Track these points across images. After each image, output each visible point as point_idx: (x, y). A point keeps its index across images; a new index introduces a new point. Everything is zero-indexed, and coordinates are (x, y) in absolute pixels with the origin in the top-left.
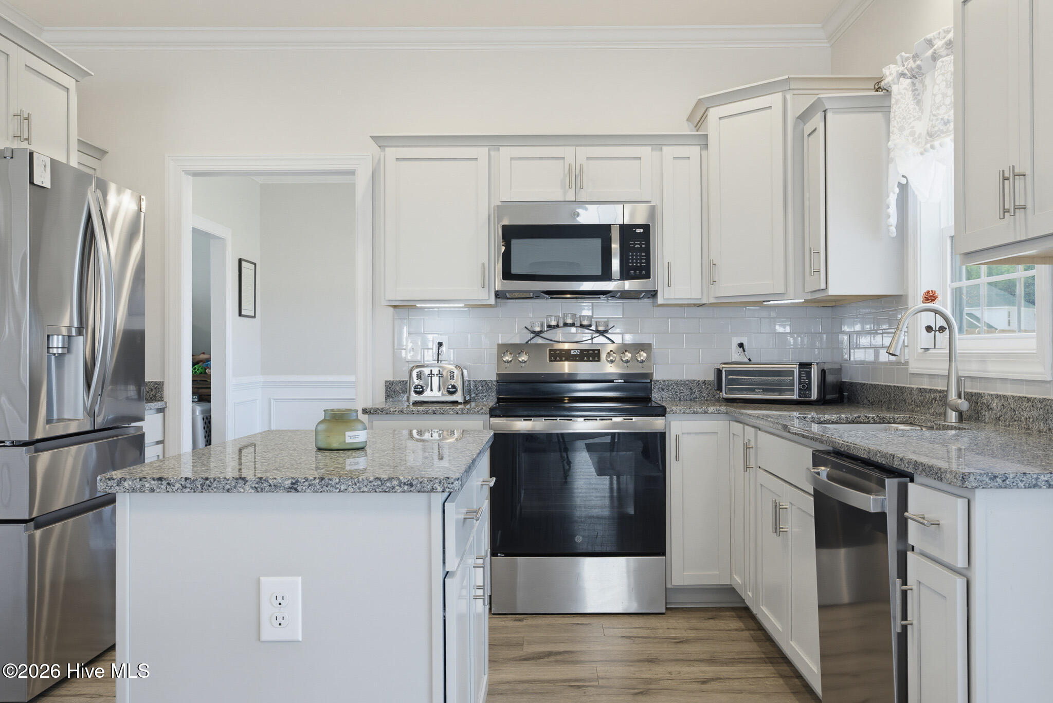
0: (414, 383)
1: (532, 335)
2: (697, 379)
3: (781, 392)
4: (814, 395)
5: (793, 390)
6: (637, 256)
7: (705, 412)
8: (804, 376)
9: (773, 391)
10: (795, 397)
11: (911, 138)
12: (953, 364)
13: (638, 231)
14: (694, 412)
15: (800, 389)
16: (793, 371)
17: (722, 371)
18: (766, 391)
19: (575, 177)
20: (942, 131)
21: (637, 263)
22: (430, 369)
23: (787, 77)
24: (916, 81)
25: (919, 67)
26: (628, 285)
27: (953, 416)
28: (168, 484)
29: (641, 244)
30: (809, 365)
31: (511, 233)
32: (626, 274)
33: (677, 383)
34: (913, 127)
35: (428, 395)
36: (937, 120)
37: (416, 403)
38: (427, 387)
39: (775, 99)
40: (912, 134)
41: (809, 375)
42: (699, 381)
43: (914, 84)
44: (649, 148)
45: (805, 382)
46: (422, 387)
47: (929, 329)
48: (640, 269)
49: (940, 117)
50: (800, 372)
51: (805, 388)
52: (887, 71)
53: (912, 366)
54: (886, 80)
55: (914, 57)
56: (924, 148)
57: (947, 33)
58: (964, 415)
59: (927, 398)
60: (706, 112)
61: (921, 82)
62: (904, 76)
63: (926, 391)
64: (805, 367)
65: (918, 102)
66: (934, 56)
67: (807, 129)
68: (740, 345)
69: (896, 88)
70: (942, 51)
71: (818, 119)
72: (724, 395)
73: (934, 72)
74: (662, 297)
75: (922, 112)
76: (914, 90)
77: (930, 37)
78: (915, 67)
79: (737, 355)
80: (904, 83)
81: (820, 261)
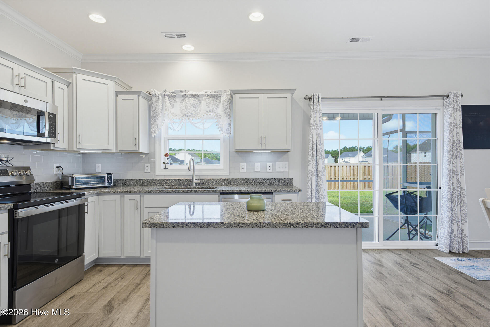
2: (43, 182)
3: (99, 184)
5: (104, 183)
6: (51, 127)
8: (109, 178)
9: (95, 184)
10: (106, 185)
12: (194, 172)
13: (51, 116)
15: (107, 182)
16: (105, 176)
17: (74, 177)
18: (93, 184)
19: (20, 82)
21: (51, 130)
23: (116, 77)
24: (169, 98)
25: (175, 96)
27: (194, 185)
29: (52, 122)
30: (111, 174)
32: (49, 136)
36: (189, 113)
39: (111, 83)
40: (171, 112)
41: (111, 178)
42: (44, 183)
43: (169, 99)
45: (109, 180)
47: (164, 163)
48: (53, 133)
49: (191, 112)
50: (107, 177)
51: (109, 182)
52: (153, 91)
53: (157, 173)
54: (154, 93)
55: (172, 92)
56: (184, 118)
57: (188, 91)
58: (196, 184)
59: (170, 181)
60: (71, 74)
61: (173, 99)
62: (167, 95)
63: (170, 179)
64: (109, 175)
65: (170, 104)
66: (185, 96)
67: (120, 97)
68: (58, 167)
69: (160, 97)
70: (189, 96)
71: (135, 97)
72: (75, 187)
73: (183, 100)
74: (54, 146)
75: (173, 107)
76: (169, 100)
77: (182, 90)
78: (172, 95)
79: (56, 171)
80: (167, 97)
81: (136, 141)
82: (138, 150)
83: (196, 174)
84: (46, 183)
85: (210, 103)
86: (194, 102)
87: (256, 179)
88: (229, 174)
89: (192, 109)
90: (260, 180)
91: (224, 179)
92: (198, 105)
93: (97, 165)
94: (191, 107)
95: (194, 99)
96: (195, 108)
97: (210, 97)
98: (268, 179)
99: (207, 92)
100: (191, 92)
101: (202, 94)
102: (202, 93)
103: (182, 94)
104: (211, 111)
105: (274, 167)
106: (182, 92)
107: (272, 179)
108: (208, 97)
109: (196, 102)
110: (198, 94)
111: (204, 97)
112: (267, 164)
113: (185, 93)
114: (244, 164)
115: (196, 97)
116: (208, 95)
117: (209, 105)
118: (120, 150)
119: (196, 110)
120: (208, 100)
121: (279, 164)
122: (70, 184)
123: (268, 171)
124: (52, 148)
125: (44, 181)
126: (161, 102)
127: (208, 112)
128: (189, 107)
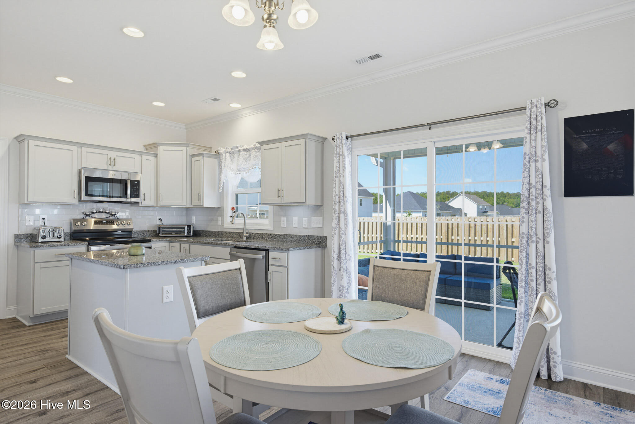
0: (41, 234)
1: (84, 216)
3: (180, 233)
4: (192, 234)
5: (185, 233)
6: (135, 190)
7: (163, 240)
8: (188, 229)
9: (177, 233)
10: (186, 235)
11: (230, 169)
12: (245, 226)
13: (135, 182)
14: (160, 241)
15: (187, 233)
16: (185, 228)
17: (159, 227)
18: (176, 233)
19: (112, 162)
20: (242, 170)
21: (135, 193)
22: (49, 229)
23: (188, 143)
25: (233, 152)
26: (134, 200)
27: (245, 238)
28: (144, 264)
29: (136, 187)
30: (190, 226)
31: (89, 179)
32: (132, 197)
33: (139, 232)
34: (230, 166)
35: (47, 239)
37: (42, 242)
38: (48, 236)
39: (184, 148)
40: (230, 168)
41: (190, 228)
44: (138, 155)
46: (45, 236)
47: (231, 216)
48: (137, 195)
50: (187, 228)
51: (189, 232)
52: (220, 149)
53: (225, 226)
54: (220, 151)
55: (231, 149)
56: (237, 173)
57: (243, 146)
58: (247, 238)
59: (232, 234)
60: (157, 147)
61: (233, 155)
62: (228, 152)
63: (231, 232)
64: (189, 226)
65: (231, 160)
66: (239, 151)
67: (194, 159)
68: (160, 219)
69: (224, 155)
70: (242, 151)
71: (200, 158)
72: (161, 235)
73: (239, 155)
74: (142, 204)
75: (233, 163)
76: (230, 157)
77: (237, 146)
78: (232, 151)
79: (158, 222)
80: (228, 154)
81: (201, 197)
82: (202, 204)
83: (247, 228)
84: (148, 231)
85: (256, 156)
86: (246, 156)
87: (293, 235)
88: (272, 229)
89: (244, 163)
90: (296, 236)
91: (268, 234)
92: (249, 158)
93: (193, 217)
94: (243, 162)
95: (245, 153)
96: (247, 162)
97: (258, 150)
98: (303, 236)
99: (255, 145)
100: (245, 147)
101: (251, 148)
102: (252, 146)
103: (238, 149)
104: (257, 165)
105: (309, 221)
106: (237, 147)
107: (306, 236)
108: (256, 149)
109: (248, 156)
110: (248, 148)
111: (253, 151)
112: (304, 218)
113: (240, 148)
114: (284, 219)
115: (247, 150)
116: (256, 148)
117: (255, 158)
118: (194, 205)
119: (247, 164)
120: (255, 153)
121: (313, 218)
122: (158, 233)
123: (304, 227)
124: (140, 205)
125: (146, 229)
126: (224, 159)
127: (254, 165)
128: (241, 162)
